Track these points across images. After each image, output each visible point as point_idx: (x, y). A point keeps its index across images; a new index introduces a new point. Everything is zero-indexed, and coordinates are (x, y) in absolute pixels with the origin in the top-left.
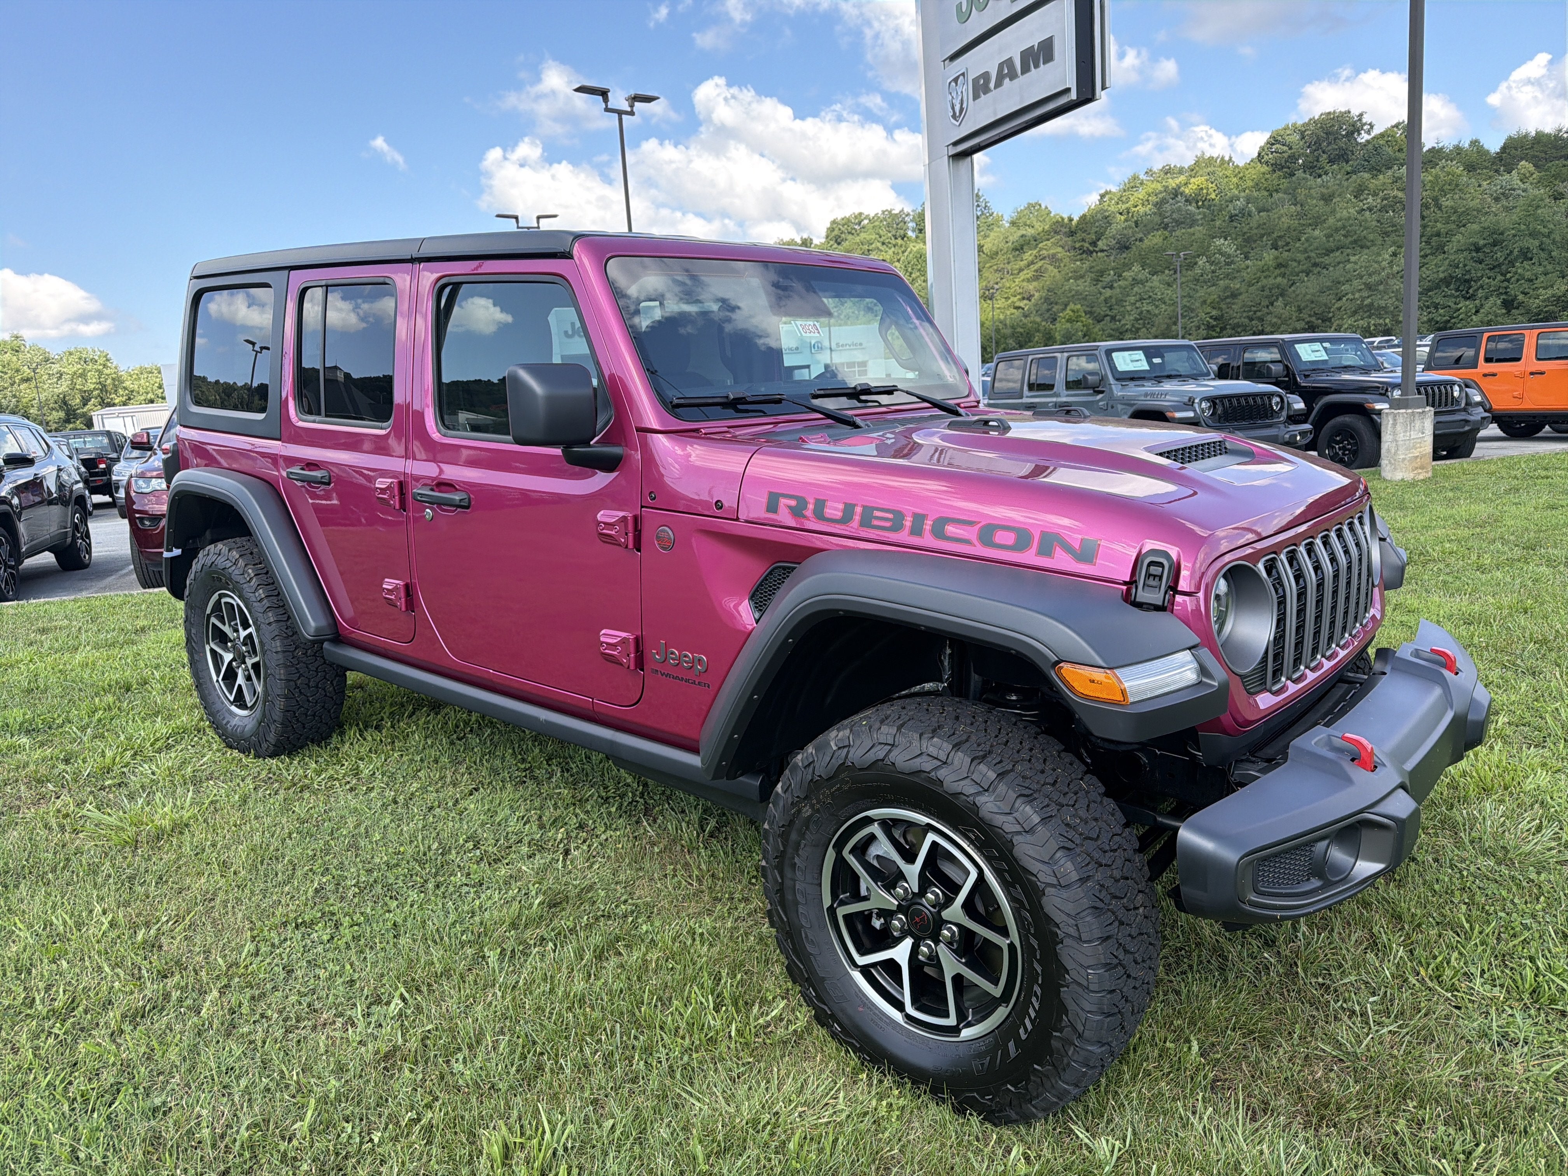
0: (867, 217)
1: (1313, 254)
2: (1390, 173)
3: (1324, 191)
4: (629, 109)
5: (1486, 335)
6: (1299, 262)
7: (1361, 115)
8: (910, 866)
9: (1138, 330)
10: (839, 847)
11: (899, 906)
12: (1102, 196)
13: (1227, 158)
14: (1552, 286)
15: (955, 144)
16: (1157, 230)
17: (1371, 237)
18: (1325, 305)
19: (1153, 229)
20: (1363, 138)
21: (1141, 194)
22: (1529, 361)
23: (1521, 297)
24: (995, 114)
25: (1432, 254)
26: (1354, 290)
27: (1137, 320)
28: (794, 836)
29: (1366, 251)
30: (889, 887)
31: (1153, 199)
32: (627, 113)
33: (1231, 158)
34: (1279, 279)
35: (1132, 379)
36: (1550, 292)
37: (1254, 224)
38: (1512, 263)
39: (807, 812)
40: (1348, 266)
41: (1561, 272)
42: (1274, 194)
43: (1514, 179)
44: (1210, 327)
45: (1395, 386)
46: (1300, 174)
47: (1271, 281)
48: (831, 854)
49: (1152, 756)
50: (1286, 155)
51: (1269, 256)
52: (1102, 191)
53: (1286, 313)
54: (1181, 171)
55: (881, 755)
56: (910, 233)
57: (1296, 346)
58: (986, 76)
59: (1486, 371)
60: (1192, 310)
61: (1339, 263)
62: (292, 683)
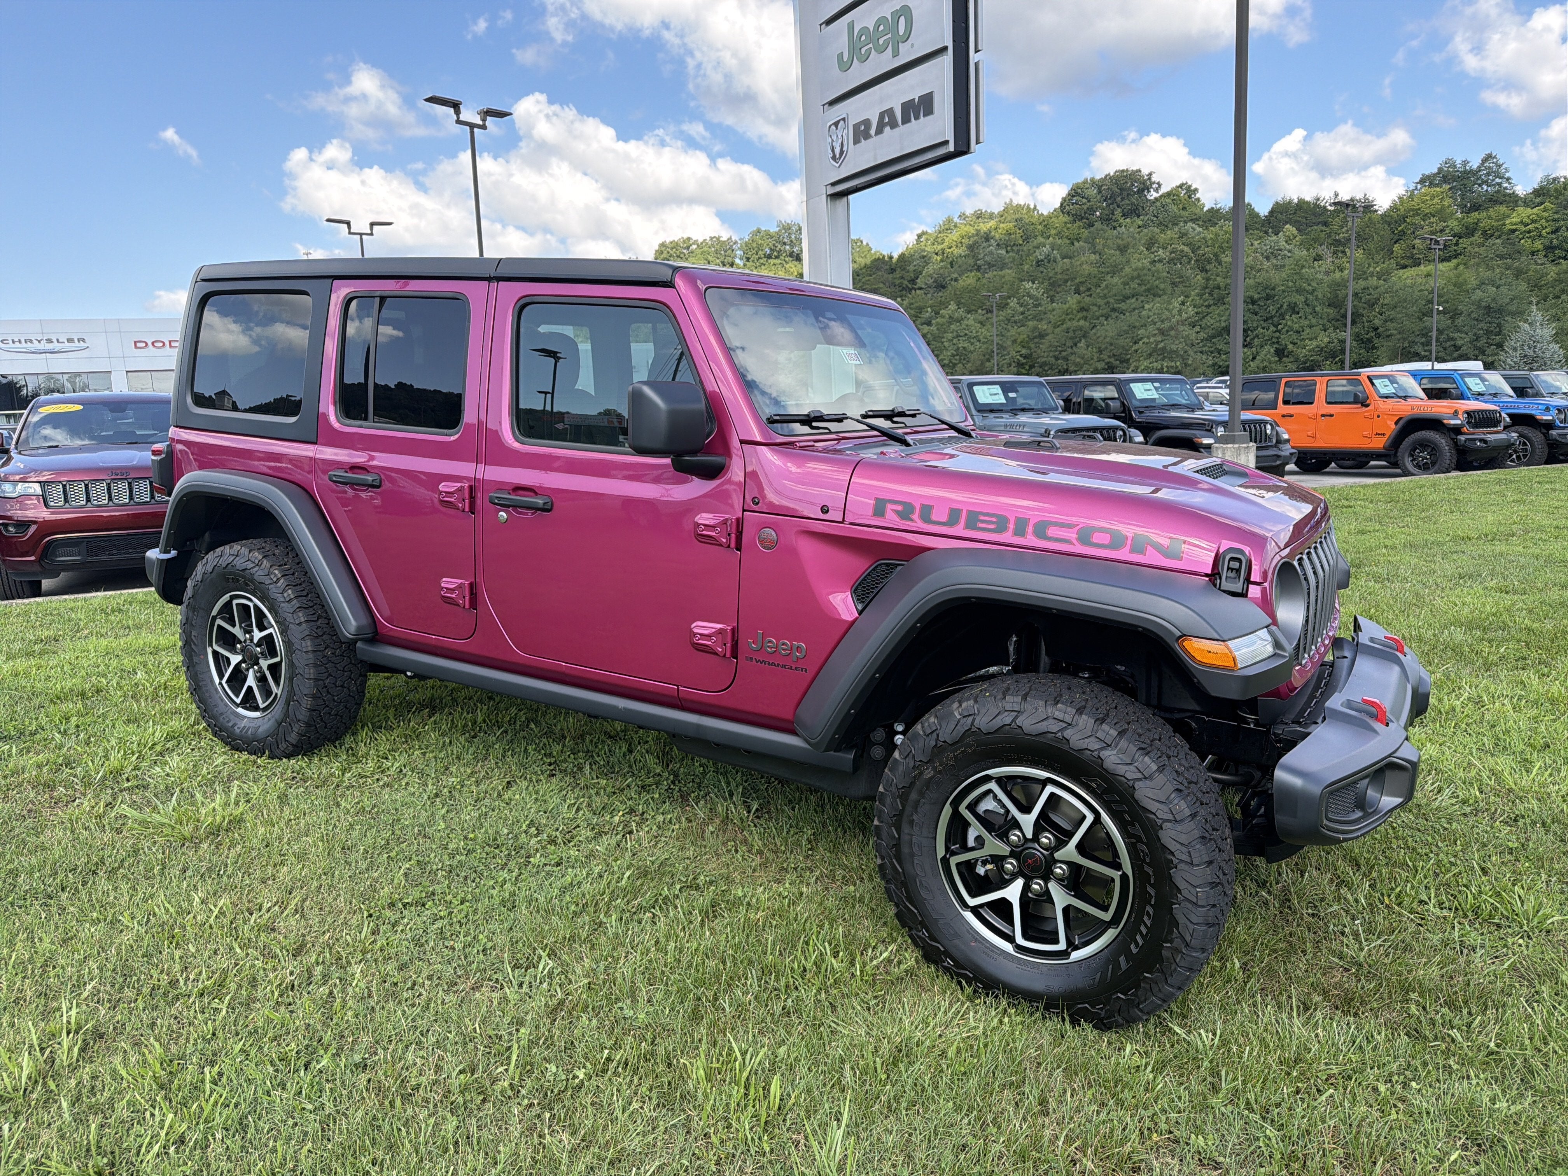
0: (696, 242)
1: (1112, 300)
2: (1176, 229)
3: (1120, 242)
4: (481, 123)
5: (1284, 381)
6: (1099, 307)
7: (1150, 174)
8: (1026, 816)
9: (955, 365)
10: (956, 804)
11: (1012, 852)
12: (919, 236)
13: (1032, 207)
14: (1316, 338)
15: (834, 184)
16: (971, 271)
17: (1162, 286)
18: (1123, 347)
19: (967, 270)
20: (1153, 195)
21: (955, 236)
22: (1320, 405)
23: (1290, 347)
24: (875, 159)
25: (1215, 304)
26: (1149, 336)
27: (953, 355)
28: (914, 796)
29: (1158, 299)
30: (1003, 836)
31: (966, 241)
32: (479, 126)
33: (1035, 207)
34: (1082, 322)
35: (992, 411)
36: (1315, 343)
37: (1058, 269)
38: (1282, 316)
39: (929, 773)
40: (1144, 313)
41: (1324, 325)
42: (1076, 243)
43: (1280, 240)
44: (1020, 365)
45: (1219, 423)
46: (1098, 225)
47: (1075, 323)
48: (947, 810)
49: (1198, 721)
50: (1085, 207)
51: (1073, 301)
52: (919, 232)
53: (1088, 355)
54: (991, 216)
55: (1008, 720)
56: (737, 261)
57: (1132, 385)
58: (867, 123)
59: (1285, 413)
60: (1005, 348)
61: (1134, 309)
62: (321, 683)
